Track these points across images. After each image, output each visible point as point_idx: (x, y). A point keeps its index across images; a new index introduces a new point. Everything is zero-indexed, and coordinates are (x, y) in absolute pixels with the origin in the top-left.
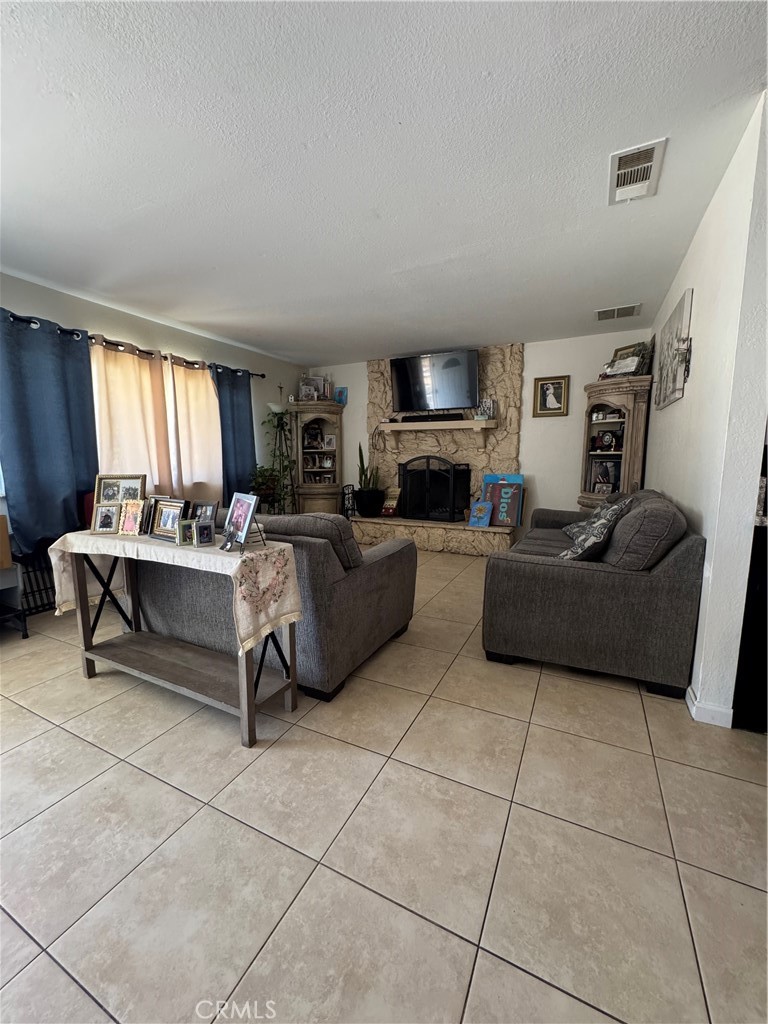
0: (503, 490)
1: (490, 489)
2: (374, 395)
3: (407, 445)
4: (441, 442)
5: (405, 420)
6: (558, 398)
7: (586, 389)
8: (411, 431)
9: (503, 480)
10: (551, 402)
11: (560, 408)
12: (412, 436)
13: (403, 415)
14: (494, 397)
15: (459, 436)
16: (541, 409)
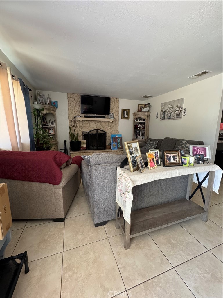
0: (118, 139)
1: (114, 139)
2: (71, 106)
3: (85, 125)
4: (97, 125)
5: (85, 117)
6: (127, 115)
7: (133, 113)
8: (86, 121)
9: (117, 136)
10: (126, 116)
11: (127, 117)
12: (87, 122)
13: (85, 115)
14: (112, 112)
15: (103, 123)
16: (123, 117)
